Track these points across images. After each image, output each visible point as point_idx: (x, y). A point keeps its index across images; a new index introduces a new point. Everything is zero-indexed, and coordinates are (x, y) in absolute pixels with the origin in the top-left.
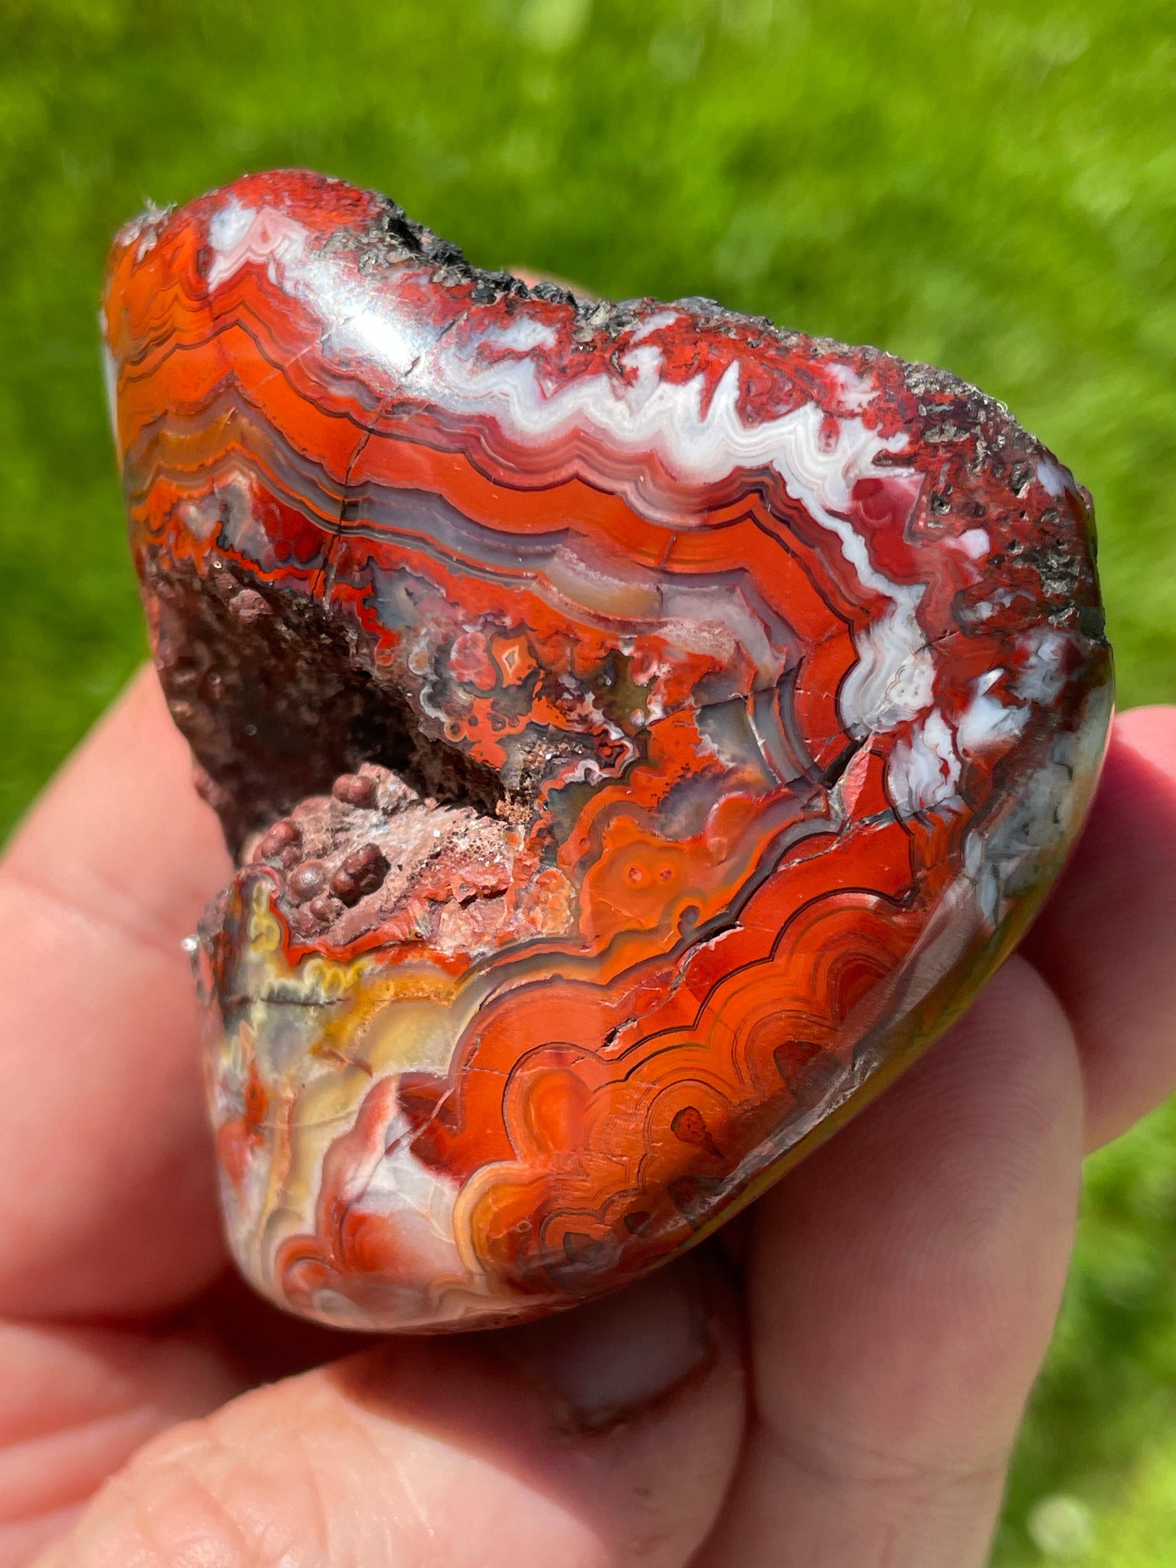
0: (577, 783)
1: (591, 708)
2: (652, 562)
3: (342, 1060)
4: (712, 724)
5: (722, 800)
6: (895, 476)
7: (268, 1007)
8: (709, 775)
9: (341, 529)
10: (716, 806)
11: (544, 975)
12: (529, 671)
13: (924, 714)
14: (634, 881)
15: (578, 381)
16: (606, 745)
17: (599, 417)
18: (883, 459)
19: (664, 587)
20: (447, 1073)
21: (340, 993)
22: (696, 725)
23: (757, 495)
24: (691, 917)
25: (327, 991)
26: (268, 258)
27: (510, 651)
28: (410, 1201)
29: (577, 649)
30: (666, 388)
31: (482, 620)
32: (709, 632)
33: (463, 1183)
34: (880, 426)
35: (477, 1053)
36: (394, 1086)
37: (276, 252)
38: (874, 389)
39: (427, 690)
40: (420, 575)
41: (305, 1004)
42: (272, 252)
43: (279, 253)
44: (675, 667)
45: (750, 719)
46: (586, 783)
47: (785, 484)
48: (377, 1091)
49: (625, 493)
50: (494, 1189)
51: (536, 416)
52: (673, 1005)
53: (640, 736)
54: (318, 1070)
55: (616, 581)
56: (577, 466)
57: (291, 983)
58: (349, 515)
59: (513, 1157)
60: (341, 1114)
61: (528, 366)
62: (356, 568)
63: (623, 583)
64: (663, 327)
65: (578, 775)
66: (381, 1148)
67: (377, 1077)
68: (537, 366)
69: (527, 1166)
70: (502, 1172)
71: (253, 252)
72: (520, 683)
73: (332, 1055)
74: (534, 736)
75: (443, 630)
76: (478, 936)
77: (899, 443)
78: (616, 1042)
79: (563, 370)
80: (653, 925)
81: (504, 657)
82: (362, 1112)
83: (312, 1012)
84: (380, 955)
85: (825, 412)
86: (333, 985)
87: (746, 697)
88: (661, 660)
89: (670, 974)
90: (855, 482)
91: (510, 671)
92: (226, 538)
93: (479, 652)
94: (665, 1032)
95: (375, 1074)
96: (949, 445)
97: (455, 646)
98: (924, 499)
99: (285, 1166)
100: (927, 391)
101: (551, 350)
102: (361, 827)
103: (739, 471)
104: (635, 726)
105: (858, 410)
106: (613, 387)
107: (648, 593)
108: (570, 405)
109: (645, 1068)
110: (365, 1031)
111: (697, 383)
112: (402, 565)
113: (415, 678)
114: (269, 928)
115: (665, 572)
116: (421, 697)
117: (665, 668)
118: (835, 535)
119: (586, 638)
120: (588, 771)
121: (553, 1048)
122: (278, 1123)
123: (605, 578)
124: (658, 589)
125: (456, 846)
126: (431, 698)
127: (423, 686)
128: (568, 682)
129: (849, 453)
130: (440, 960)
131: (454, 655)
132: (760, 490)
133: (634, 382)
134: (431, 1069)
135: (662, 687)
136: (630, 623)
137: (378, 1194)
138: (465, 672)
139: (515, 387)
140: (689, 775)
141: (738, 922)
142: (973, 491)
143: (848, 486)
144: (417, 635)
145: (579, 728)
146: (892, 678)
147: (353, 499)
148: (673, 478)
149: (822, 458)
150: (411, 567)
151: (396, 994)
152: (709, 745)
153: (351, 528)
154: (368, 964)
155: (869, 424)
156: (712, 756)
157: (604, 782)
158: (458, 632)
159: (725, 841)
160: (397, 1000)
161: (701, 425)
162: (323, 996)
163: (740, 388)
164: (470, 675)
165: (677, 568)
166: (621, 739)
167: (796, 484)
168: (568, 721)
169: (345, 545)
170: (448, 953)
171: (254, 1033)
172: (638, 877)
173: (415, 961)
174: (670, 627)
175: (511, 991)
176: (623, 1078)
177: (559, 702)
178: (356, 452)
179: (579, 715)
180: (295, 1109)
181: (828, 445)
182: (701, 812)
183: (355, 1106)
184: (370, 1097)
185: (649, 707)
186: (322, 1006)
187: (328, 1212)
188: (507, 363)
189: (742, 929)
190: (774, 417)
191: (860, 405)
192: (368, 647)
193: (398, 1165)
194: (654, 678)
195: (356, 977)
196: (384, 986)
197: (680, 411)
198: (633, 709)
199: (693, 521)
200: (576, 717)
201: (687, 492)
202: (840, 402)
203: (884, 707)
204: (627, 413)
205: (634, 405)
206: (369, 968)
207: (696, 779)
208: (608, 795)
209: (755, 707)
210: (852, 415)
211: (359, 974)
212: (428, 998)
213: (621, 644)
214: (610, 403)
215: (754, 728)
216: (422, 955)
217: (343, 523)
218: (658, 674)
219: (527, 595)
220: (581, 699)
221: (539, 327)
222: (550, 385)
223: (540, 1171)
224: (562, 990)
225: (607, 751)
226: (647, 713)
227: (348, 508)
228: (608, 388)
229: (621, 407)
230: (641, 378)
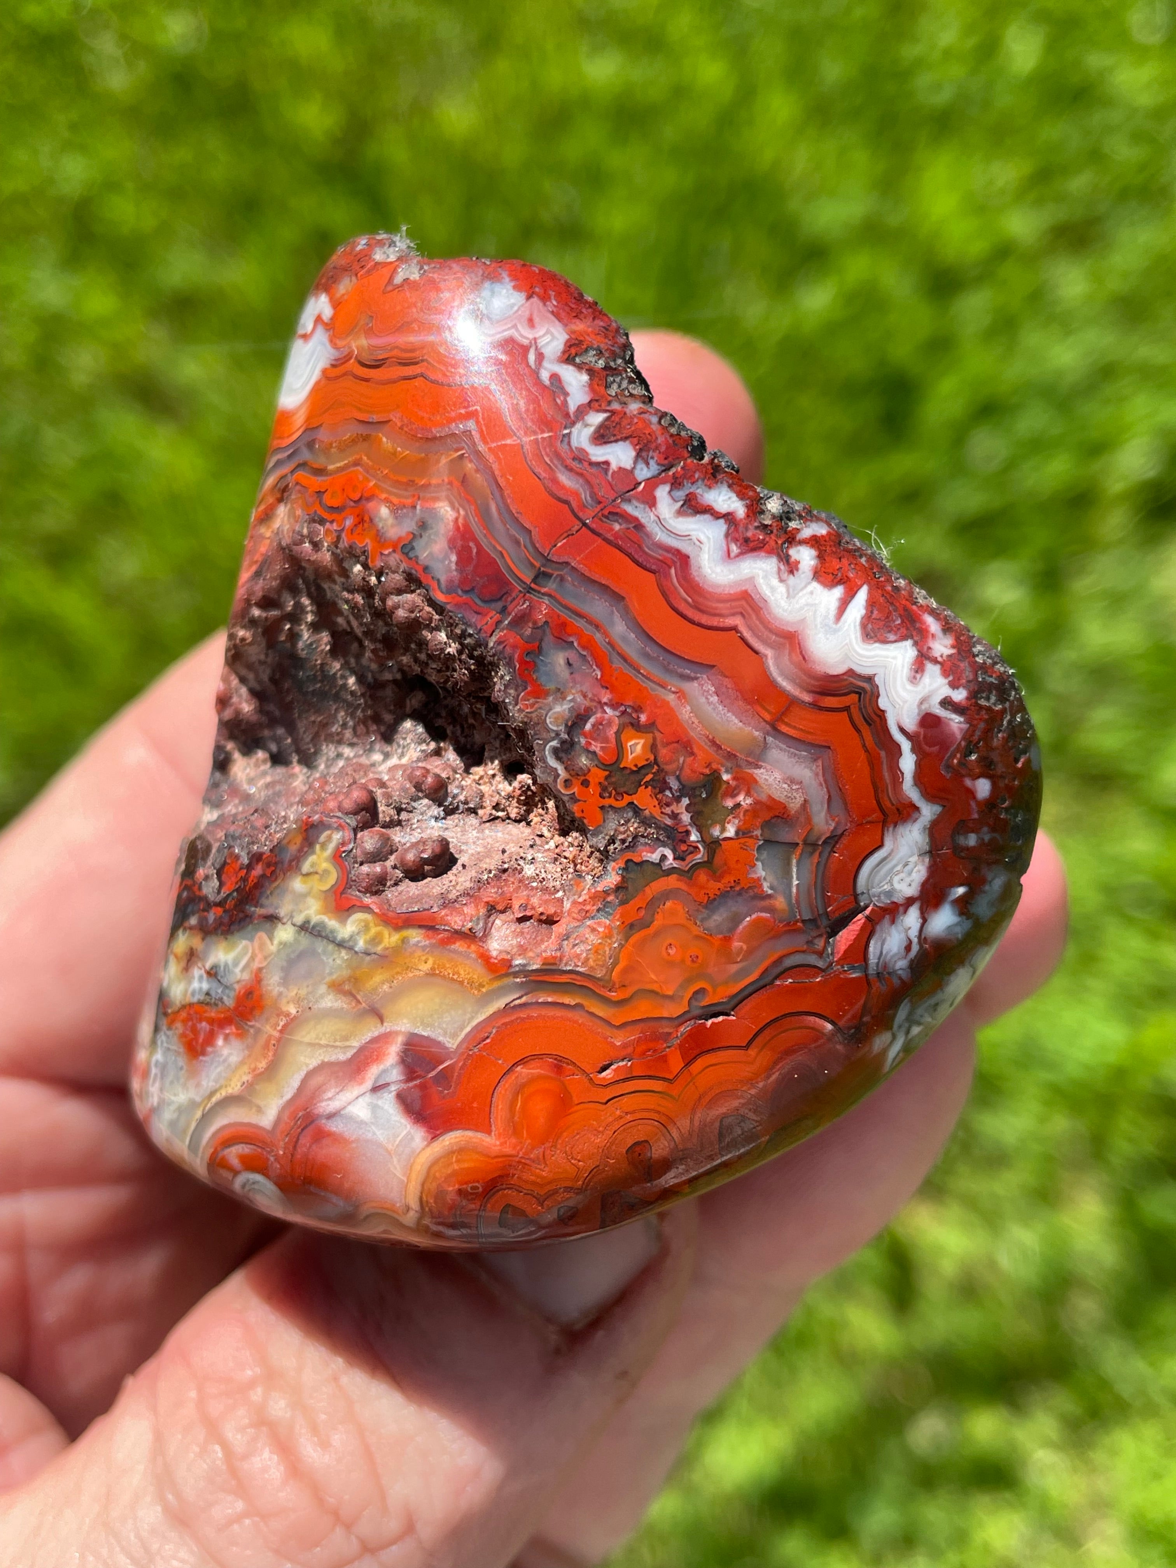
0: (652, 863)
1: (684, 810)
2: (768, 717)
3: (358, 1002)
4: (764, 855)
5: (754, 916)
6: (950, 719)
7: (299, 933)
8: (751, 893)
9: (530, 590)
10: (748, 919)
11: (567, 1000)
12: (646, 763)
13: (910, 902)
14: (669, 954)
15: (756, 554)
16: (685, 842)
17: (765, 591)
18: (946, 703)
19: (770, 739)
20: (455, 1047)
21: (379, 949)
22: (755, 853)
23: (857, 696)
24: (700, 996)
25: (366, 942)
26: (531, 343)
27: (637, 741)
28: (380, 1135)
29: (689, 759)
30: (816, 586)
31: (622, 708)
32: (789, 786)
33: (434, 1138)
34: (951, 678)
35: (488, 1041)
36: (400, 1039)
37: (538, 341)
38: (953, 647)
39: (554, 743)
40: (584, 653)
41: (340, 945)
42: (535, 339)
43: (541, 342)
44: (757, 802)
45: (794, 861)
46: (659, 865)
47: (878, 696)
48: (384, 1039)
49: (766, 656)
50: (460, 1151)
51: (718, 569)
52: (664, 1059)
53: (713, 845)
54: (330, 1001)
55: (736, 721)
56: (737, 621)
57: (332, 923)
58: (540, 580)
59: (489, 1132)
60: (338, 1044)
61: (721, 527)
62: (530, 625)
63: (741, 724)
64: (819, 534)
65: (655, 857)
66: (369, 1084)
67: (387, 1027)
68: (728, 529)
69: (498, 1143)
70: (474, 1140)
71: (517, 330)
72: (635, 769)
73: (350, 994)
74: (630, 814)
75: (587, 703)
76: (523, 950)
77: (960, 695)
78: (608, 1071)
79: (746, 540)
80: (670, 993)
81: (629, 744)
82: (362, 1049)
83: (344, 954)
84: (430, 933)
85: (919, 651)
86: (376, 940)
87: (797, 844)
88: (748, 794)
89: (670, 1034)
90: (924, 713)
91: (630, 757)
92: (413, 548)
93: (611, 732)
94: (650, 1077)
95: (385, 1024)
96: (989, 709)
97: (592, 720)
98: (963, 743)
99: (262, 1065)
100: (984, 663)
101: (741, 520)
102: (422, 814)
103: (851, 672)
104: (712, 836)
105: (940, 659)
106: (779, 569)
107: (755, 738)
108: (746, 571)
109: (625, 1099)
110: (391, 987)
111: (838, 592)
112: (571, 639)
113: (548, 730)
114: (326, 872)
115: (775, 728)
116: (548, 747)
117: (749, 801)
118: (899, 747)
119: (700, 755)
120: (664, 857)
121: (555, 1059)
122: (269, 1029)
123: (729, 714)
124: (765, 738)
125: (522, 869)
126: (556, 752)
127: (553, 739)
128: (674, 784)
129: (927, 690)
130: (485, 958)
131: (588, 727)
132: (859, 692)
133: (795, 572)
134: (441, 1039)
135: (742, 814)
136: (735, 756)
137: (351, 1118)
138: (593, 742)
139: (708, 538)
140: (737, 888)
141: (733, 1013)
142: (993, 749)
143: (919, 714)
144: (564, 698)
145: (669, 822)
146: (899, 868)
147: (550, 571)
148: (804, 658)
149: (909, 687)
150: (579, 644)
151: (433, 969)
152: (760, 871)
153: (539, 592)
154: (415, 936)
155: (945, 673)
156: (759, 879)
157: (673, 870)
158: (600, 710)
159: (745, 947)
160: (432, 974)
161: (834, 626)
162: (361, 944)
163: (867, 608)
164: (596, 747)
165: (784, 728)
166: (698, 842)
167: (886, 699)
168: (662, 813)
169: (527, 603)
170: (494, 954)
171: (273, 948)
172: (672, 952)
173: (461, 949)
174: (762, 770)
175: (537, 1003)
176: (604, 1101)
177: (660, 796)
178: (565, 535)
179: (672, 812)
180: (292, 1024)
181: (915, 678)
182: (736, 920)
183: (356, 1043)
184: (375, 1040)
185: (726, 825)
186: (356, 952)
187: (293, 1116)
188: (707, 517)
189: (734, 1018)
190: (885, 641)
191: (942, 656)
192: (516, 690)
193: (380, 1103)
194: (738, 805)
195: (399, 942)
196: (424, 958)
197: (822, 610)
198: (714, 823)
199: (807, 698)
200: (669, 812)
201: (810, 674)
202: (929, 648)
203: (887, 887)
204: (786, 596)
205: (791, 590)
206: (416, 939)
207: (739, 894)
208: (672, 881)
209: (801, 854)
210: (935, 661)
211: (404, 940)
212: (462, 983)
213: (723, 769)
214: (775, 582)
215: (795, 870)
216: (469, 947)
217: (533, 585)
218: (742, 803)
219: (666, 703)
220: (678, 800)
221: (734, 497)
222: (734, 549)
223: (508, 1150)
224: (579, 1017)
225: (683, 847)
226: (723, 830)
227: (541, 576)
228: (775, 569)
229: (782, 588)
230: (800, 571)
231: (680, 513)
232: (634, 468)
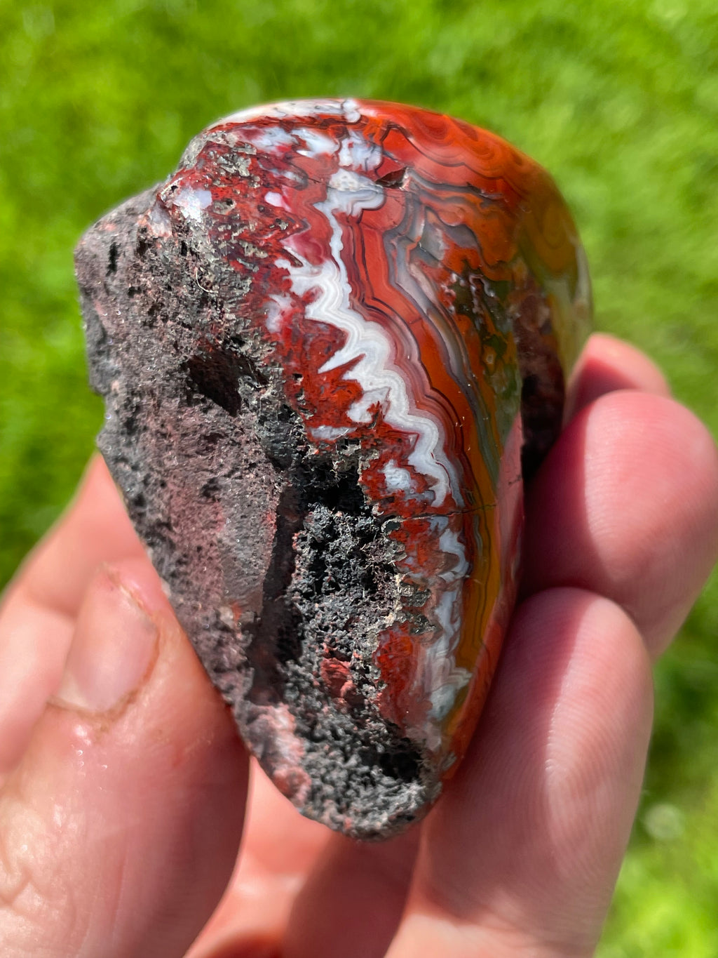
1: (476, 307)
10: (453, 225)
12: (487, 347)
13: (346, 169)
15: (398, 429)
16: (478, 289)
18: (296, 264)
19: (425, 311)
23: (365, 302)
27: (489, 362)
30: (365, 386)
32: (417, 278)
34: (285, 278)
37: (446, 655)
38: (269, 298)
39: (516, 393)
42: (447, 657)
43: (445, 653)
44: (438, 282)
46: (491, 287)
47: (350, 294)
49: (418, 360)
53: (465, 276)
55: (441, 334)
56: (429, 391)
61: (413, 459)
68: (408, 455)
72: (492, 348)
77: (281, 263)
79: (399, 442)
85: (304, 307)
88: (442, 290)
90: (316, 267)
91: (492, 356)
93: (497, 377)
97: (502, 390)
98: (288, 233)
101: (395, 458)
103: (365, 319)
104: (465, 282)
105: (288, 294)
106: (387, 410)
108: (411, 420)
111: (349, 376)
117: (442, 286)
118: (342, 257)
120: (488, 290)
124: (427, 314)
128: (478, 325)
129: (311, 279)
133: (376, 405)
135: (447, 281)
138: (504, 378)
139: (425, 454)
142: (257, 219)
143: (322, 267)
145: (483, 306)
148: (395, 344)
149: (326, 287)
152: (442, 245)
155: (289, 283)
156: (444, 240)
157: (485, 279)
158: (498, 394)
161: (366, 354)
163: (333, 355)
164: (504, 375)
165: (416, 312)
166: (472, 284)
167: (345, 290)
168: (485, 314)
174: (430, 297)
177: (484, 323)
179: (481, 310)
181: (317, 291)
188: (418, 471)
190: (331, 326)
191: (285, 296)
194: (449, 287)
197: (369, 368)
198: (462, 287)
199: (398, 320)
202: (293, 305)
203: (363, 185)
205: (385, 393)
208: (488, 275)
210: (293, 295)
213: (454, 313)
214: (394, 403)
218: (446, 287)
220: (477, 314)
221: (387, 478)
222: (411, 438)
226: (458, 280)
228: (390, 412)
229: (392, 397)
230: (370, 403)
231: (435, 481)
232: (446, 528)
